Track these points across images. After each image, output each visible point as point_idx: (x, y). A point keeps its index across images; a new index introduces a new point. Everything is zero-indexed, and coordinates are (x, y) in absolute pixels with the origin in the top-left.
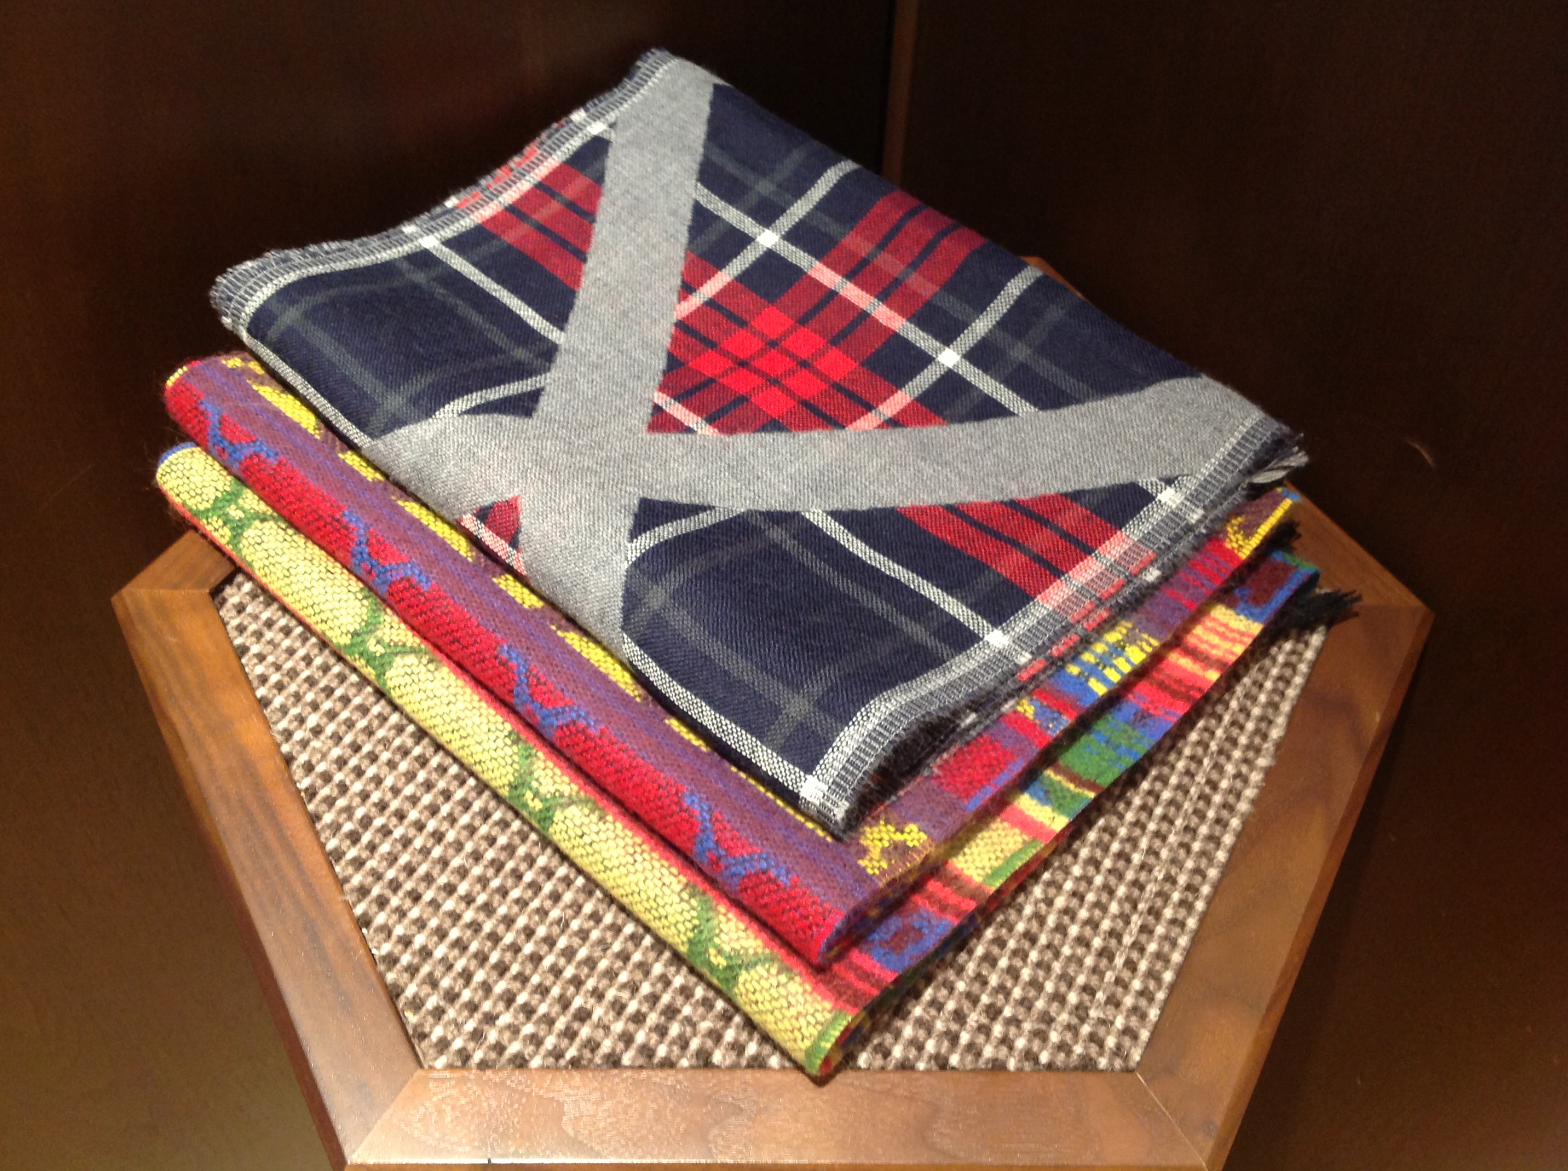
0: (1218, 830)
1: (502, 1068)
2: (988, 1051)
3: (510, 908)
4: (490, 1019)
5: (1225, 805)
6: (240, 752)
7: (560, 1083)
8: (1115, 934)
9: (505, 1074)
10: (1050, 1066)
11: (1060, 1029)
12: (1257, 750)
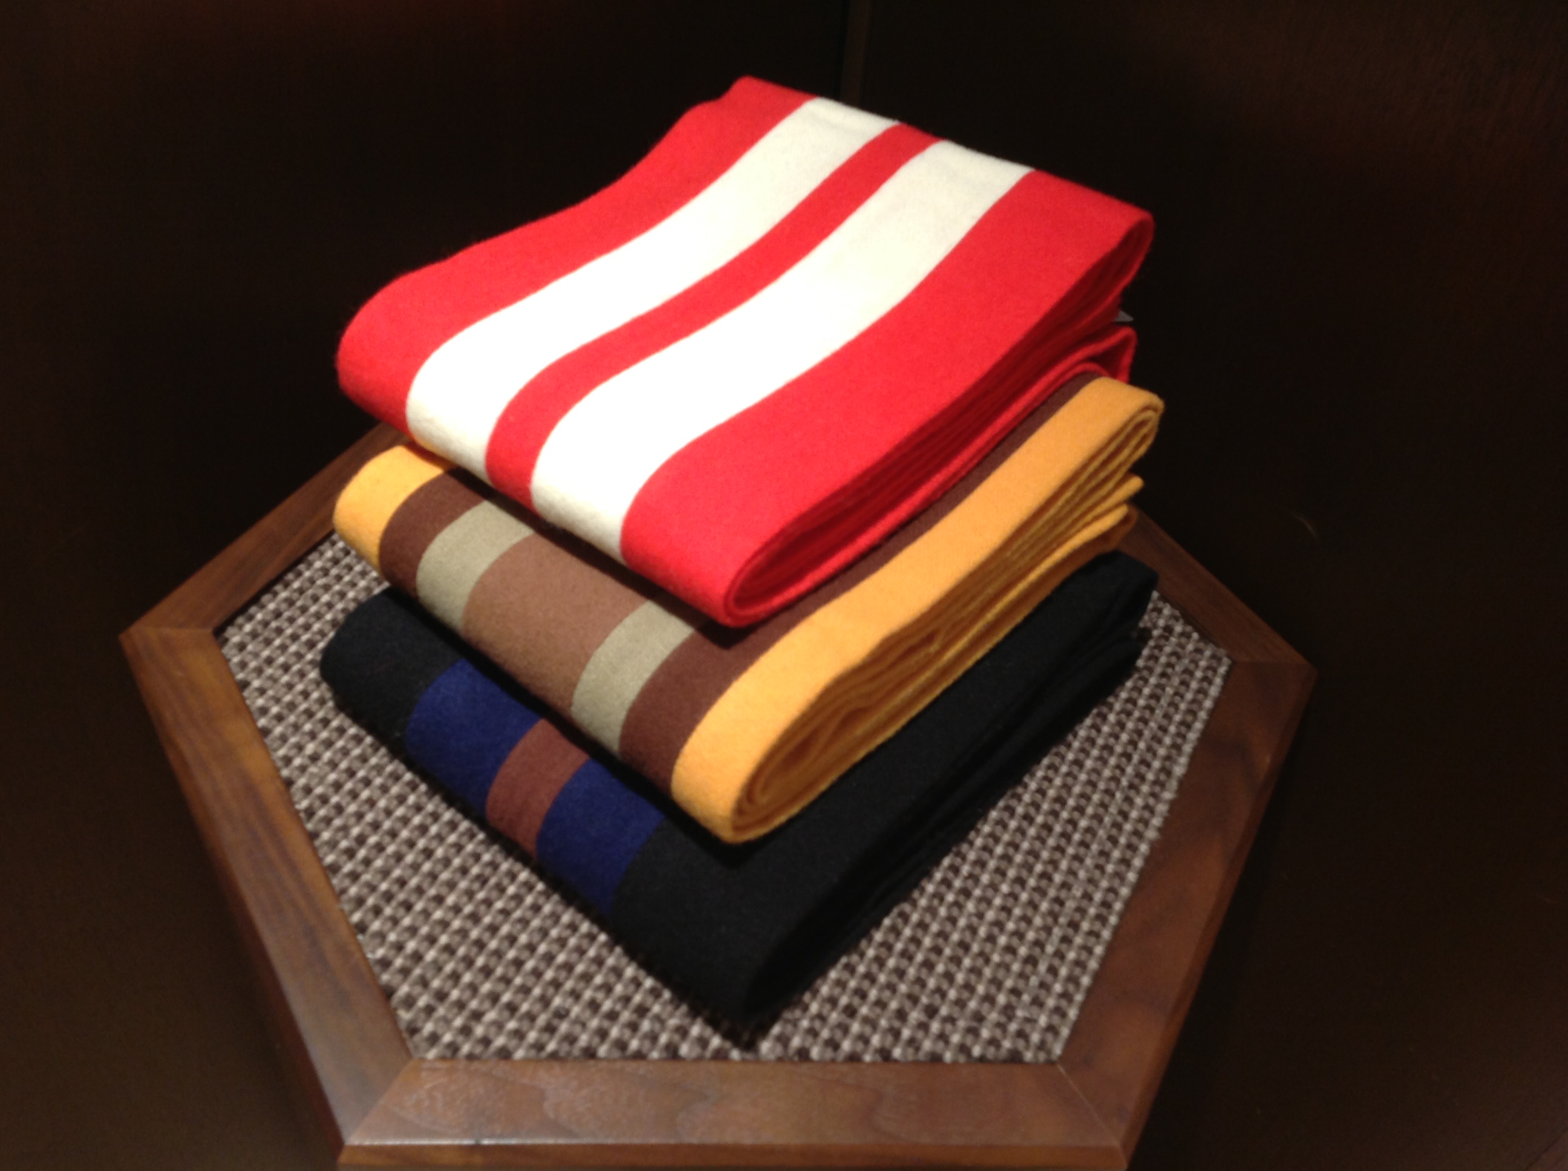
0: (1128, 854)
1: (488, 1060)
2: (927, 1045)
3: (494, 918)
4: (477, 1016)
5: (1136, 833)
6: (244, 776)
7: (542, 1073)
8: (1039, 944)
9: (491, 1065)
10: (982, 1059)
11: (990, 1026)
12: (1163, 786)
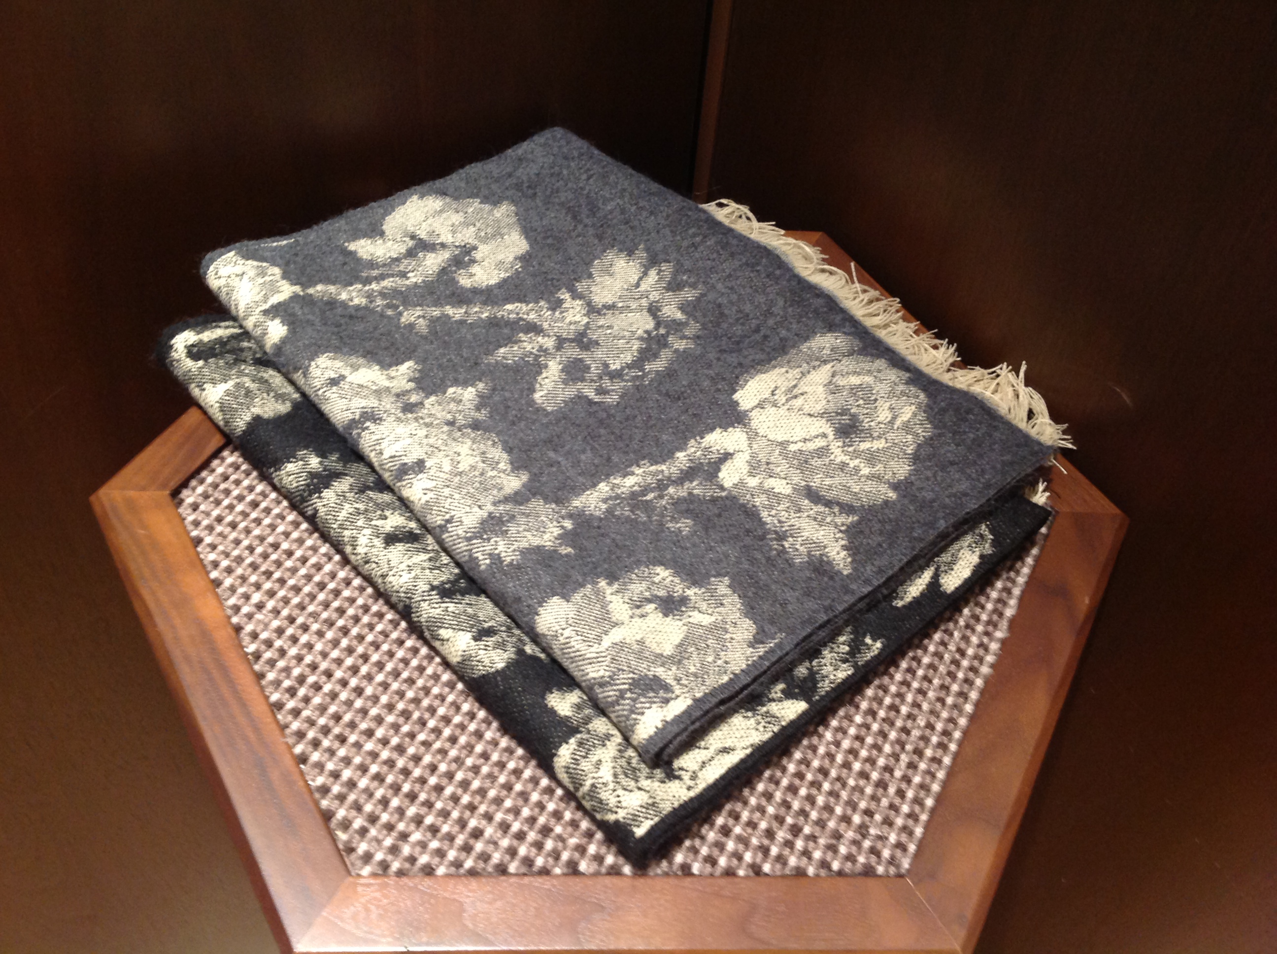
0: (966, 688)
1: (415, 876)
2: (793, 861)
3: (417, 749)
4: (404, 836)
5: (972, 669)
6: (199, 623)
7: (461, 887)
8: (888, 769)
9: (417, 880)
10: (840, 873)
11: (847, 843)
12: (995, 626)
